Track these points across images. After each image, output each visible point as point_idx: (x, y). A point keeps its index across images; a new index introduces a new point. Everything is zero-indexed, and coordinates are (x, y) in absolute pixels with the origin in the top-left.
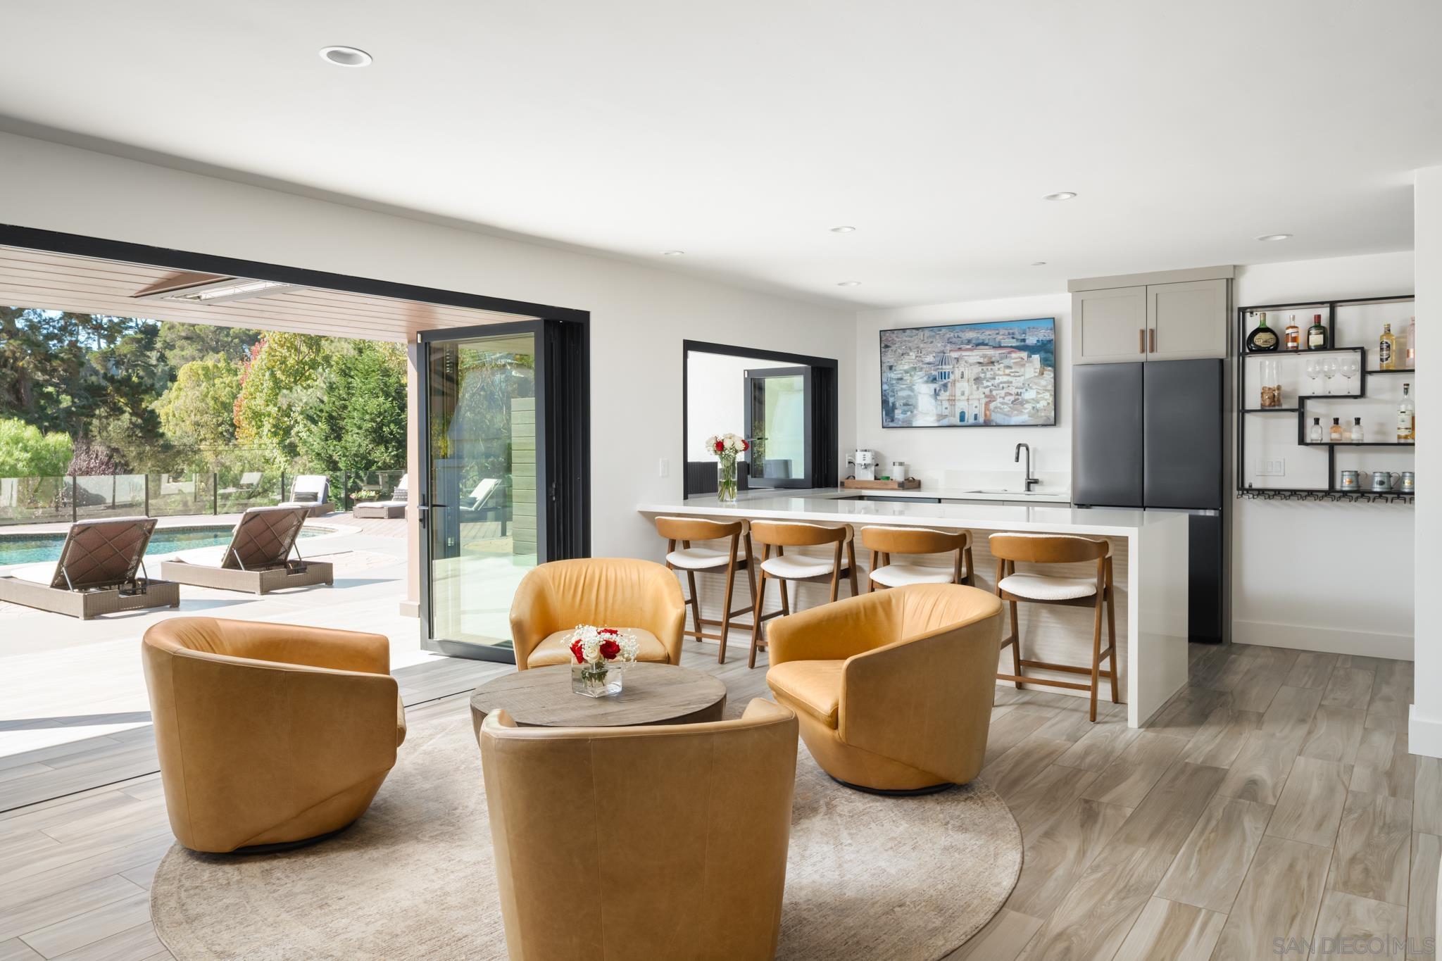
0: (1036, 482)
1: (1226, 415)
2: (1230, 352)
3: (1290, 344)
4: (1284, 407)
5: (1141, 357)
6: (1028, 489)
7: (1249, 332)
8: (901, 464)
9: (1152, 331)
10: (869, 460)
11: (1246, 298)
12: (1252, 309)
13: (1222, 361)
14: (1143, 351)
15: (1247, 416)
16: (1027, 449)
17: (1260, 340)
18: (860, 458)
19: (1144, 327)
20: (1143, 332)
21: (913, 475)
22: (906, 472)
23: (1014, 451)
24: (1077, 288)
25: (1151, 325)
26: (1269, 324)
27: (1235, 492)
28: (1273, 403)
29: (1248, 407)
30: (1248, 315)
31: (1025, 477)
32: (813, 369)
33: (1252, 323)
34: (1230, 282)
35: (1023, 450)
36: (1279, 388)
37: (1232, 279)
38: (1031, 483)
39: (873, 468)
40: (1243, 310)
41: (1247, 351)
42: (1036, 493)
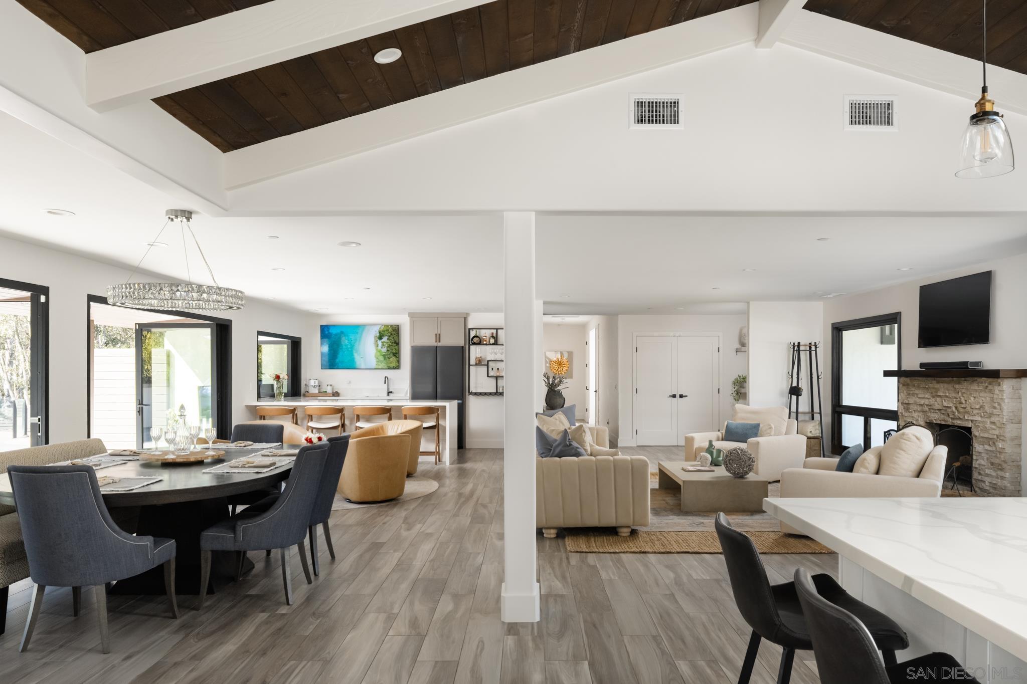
0: (391, 392)
1: (464, 366)
2: (465, 344)
3: (484, 342)
4: (483, 364)
5: (435, 344)
6: (388, 395)
7: (471, 337)
8: (331, 385)
9: (439, 335)
10: (317, 384)
11: (470, 326)
12: (472, 329)
13: (463, 347)
14: (436, 341)
15: (471, 366)
16: (387, 379)
17: (475, 340)
18: (312, 383)
19: (436, 333)
20: (436, 335)
21: (335, 391)
22: (333, 389)
23: (384, 379)
24: (412, 315)
25: (439, 332)
26: (478, 335)
27: (467, 393)
28: (479, 363)
29: (471, 364)
30: (471, 330)
31: (387, 390)
32: (292, 341)
33: (473, 334)
34: (465, 319)
36: (481, 357)
38: (389, 393)
39: (318, 388)
40: (469, 329)
41: (471, 344)
42: (392, 396)
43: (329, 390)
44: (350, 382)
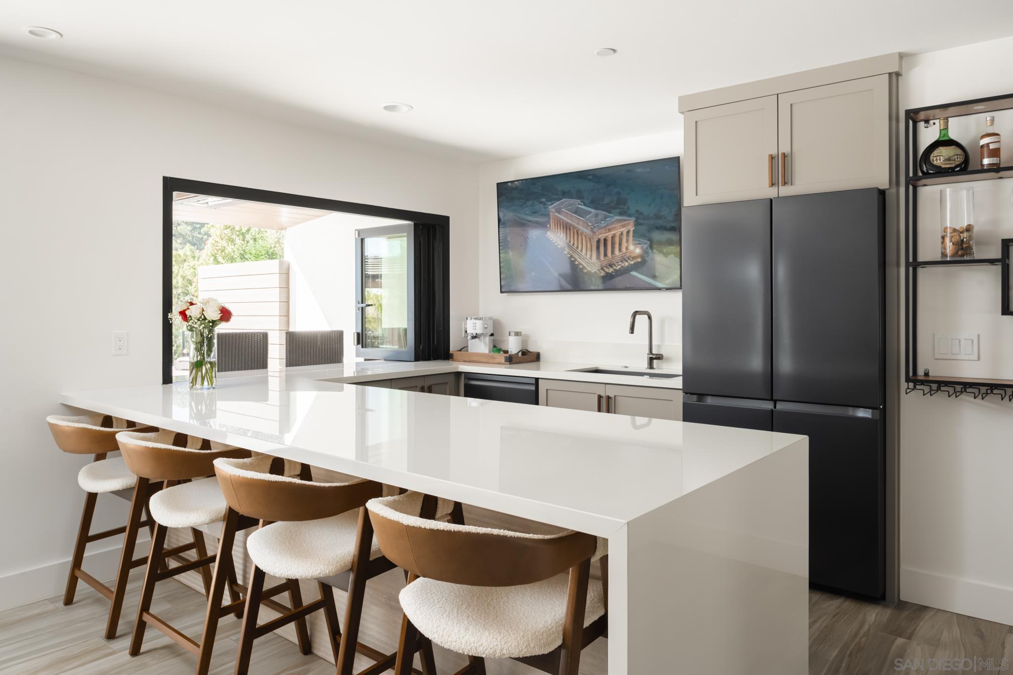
0: (659, 357)
1: (890, 271)
2: (894, 180)
3: (986, 160)
4: (977, 257)
5: (772, 193)
6: (651, 366)
7: (923, 146)
8: (517, 334)
9: (784, 156)
10: (483, 330)
12: (928, 112)
13: (882, 193)
14: (773, 183)
15: (921, 272)
16: (650, 318)
17: (940, 157)
18: (470, 327)
19: (774, 152)
20: (772, 158)
23: (631, 319)
24: (689, 106)
25: (785, 148)
26: (953, 135)
27: (904, 385)
28: (960, 252)
29: (921, 258)
30: (922, 125)
31: (647, 351)
33: (928, 135)
34: (895, 77)
35: (642, 320)
37: (898, 74)
38: (654, 359)
40: (913, 116)
41: (920, 174)
42: (661, 367)
43: (513, 346)
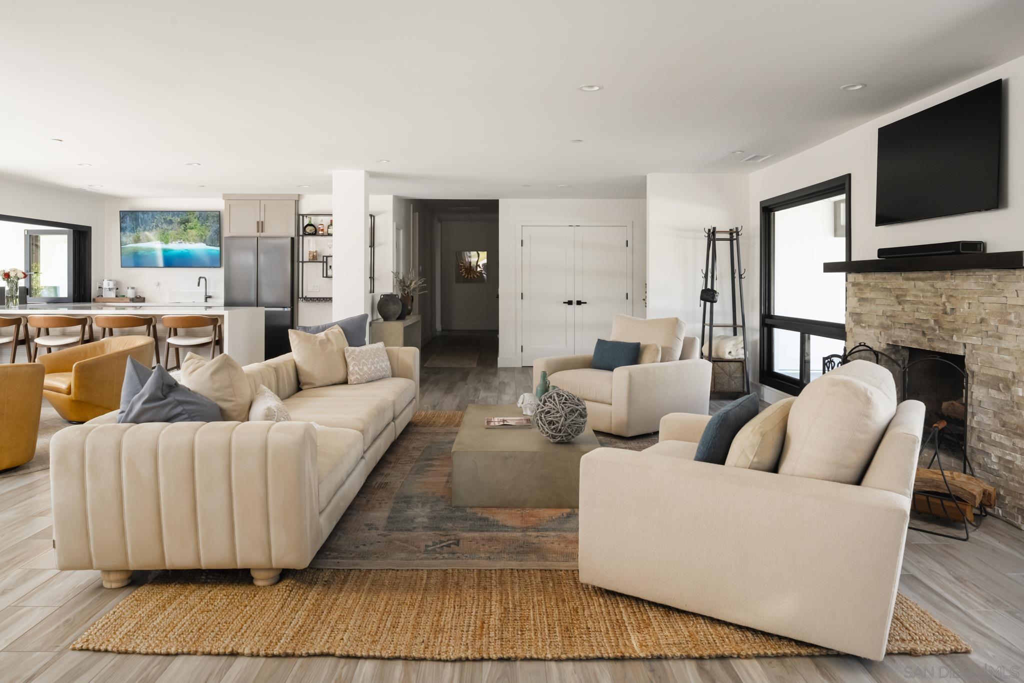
0: (210, 297)
2: (297, 234)
3: (320, 232)
4: (318, 260)
5: (258, 234)
6: (206, 301)
7: (304, 225)
8: (133, 288)
9: (262, 222)
10: (111, 286)
11: (303, 210)
12: (306, 215)
13: (293, 239)
14: (258, 231)
15: (304, 264)
16: (206, 280)
17: (309, 229)
18: (105, 285)
19: (259, 220)
20: (258, 222)
21: (138, 294)
22: (136, 293)
23: (197, 281)
24: (227, 198)
25: (262, 220)
26: (312, 223)
27: (300, 299)
28: (314, 259)
29: (305, 260)
30: (305, 217)
31: (204, 295)
32: (73, 231)
33: (306, 222)
34: (297, 202)
35: (202, 281)
36: (316, 252)
37: (298, 201)
38: (207, 297)
39: (115, 290)
40: (303, 215)
41: (305, 234)
42: (210, 302)
43: (130, 294)
44: (159, 284)
